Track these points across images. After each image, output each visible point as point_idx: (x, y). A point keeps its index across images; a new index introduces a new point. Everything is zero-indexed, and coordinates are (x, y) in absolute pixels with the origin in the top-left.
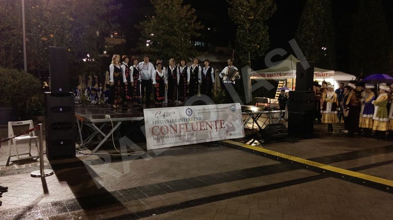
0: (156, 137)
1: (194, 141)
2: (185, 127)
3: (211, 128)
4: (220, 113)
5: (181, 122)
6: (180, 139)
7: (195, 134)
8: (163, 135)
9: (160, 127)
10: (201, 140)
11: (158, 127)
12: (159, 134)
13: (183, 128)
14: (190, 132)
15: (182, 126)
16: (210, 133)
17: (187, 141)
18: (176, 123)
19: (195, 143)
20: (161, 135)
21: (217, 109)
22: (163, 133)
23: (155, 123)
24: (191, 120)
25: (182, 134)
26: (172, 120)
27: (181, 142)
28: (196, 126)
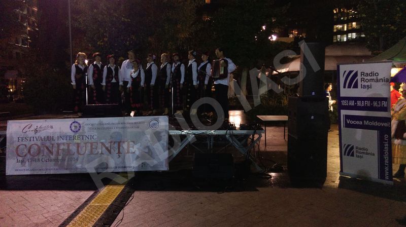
0: (20, 159)
1: (77, 169)
2: (66, 147)
3: (110, 151)
4: (129, 130)
5: (61, 141)
6: (55, 165)
7: (80, 159)
8: (31, 157)
9: (28, 146)
11: (26, 145)
12: (25, 156)
13: (63, 149)
14: (73, 157)
15: (62, 147)
17: (67, 169)
18: (53, 142)
20: (29, 157)
21: (124, 123)
22: (31, 155)
23: (21, 140)
24: (77, 138)
25: (60, 157)
26: (48, 137)
27: (57, 169)
28: (84, 148)
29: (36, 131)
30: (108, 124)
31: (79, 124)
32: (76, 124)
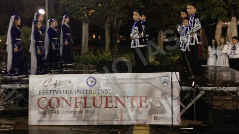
0: (41, 110)
1: (93, 120)
2: (83, 101)
3: (124, 105)
4: (141, 86)
5: (79, 95)
6: (73, 116)
7: (96, 112)
8: (51, 109)
9: (48, 99)
10: (104, 120)
11: (46, 98)
12: (46, 108)
13: (80, 102)
14: (89, 109)
15: (79, 100)
16: (121, 113)
17: (84, 121)
18: (71, 96)
19: (95, 123)
20: (49, 108)
22: (51, 107)
23: (42, 93)
24: (93, 92)
25: (78, 110)
26: (66, 90)
27: (75, 121)
28: (100, 101)
29: (56, 85)
30: (122, 79)
31: (95, 79)
32: (92, 79)
